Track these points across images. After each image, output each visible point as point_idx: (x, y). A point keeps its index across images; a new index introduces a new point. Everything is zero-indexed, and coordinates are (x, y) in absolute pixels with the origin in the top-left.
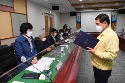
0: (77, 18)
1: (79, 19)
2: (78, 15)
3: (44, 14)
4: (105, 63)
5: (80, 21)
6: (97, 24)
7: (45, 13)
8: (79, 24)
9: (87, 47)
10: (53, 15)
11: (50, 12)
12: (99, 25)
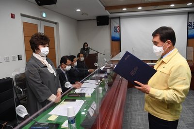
0: (113, 29)
1: (116, 31)
2: (115, 24)
3: (18, 16)
4: (168, 108)
5: (119, 36)
6: (156, 43)
7: (22, 15)
8: (116, 43)
9: (135, 81)
10: (56, 23)
11: (44, 15)
12: (158, 45)
